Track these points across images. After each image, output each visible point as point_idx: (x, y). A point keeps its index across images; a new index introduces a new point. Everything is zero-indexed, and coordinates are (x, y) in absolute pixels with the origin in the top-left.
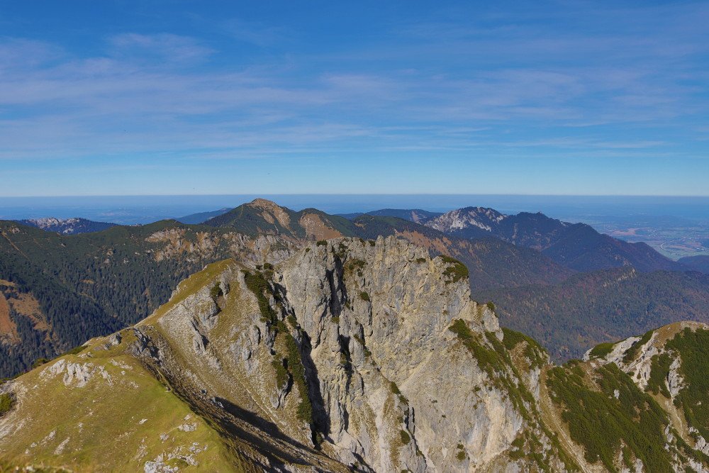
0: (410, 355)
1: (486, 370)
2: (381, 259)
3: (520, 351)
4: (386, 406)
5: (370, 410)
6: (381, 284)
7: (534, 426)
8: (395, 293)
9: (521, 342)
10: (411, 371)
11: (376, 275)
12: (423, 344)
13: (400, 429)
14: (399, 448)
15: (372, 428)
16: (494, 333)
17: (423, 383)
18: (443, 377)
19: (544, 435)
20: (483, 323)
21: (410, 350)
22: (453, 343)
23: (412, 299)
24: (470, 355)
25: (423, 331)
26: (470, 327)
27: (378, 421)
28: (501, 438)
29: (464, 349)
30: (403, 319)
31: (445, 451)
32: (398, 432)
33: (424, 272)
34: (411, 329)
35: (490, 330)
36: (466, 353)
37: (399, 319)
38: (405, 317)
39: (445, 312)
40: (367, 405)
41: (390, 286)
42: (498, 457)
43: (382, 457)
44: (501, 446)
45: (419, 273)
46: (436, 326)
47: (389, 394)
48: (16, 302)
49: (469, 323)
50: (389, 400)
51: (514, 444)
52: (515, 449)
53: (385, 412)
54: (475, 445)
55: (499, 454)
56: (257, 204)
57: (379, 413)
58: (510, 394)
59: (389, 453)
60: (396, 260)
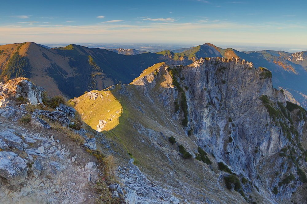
0: (241, 108)
1: (272, 118)
2: (233, 67)
3: (296, 113)
4: (225, 126)
5: (218, 127)
6: (232, 78)
7: (294, 145)
8: (237, 82)
9: (297, 109)
10: (241, 115)
11: (230, 73)
12: (247, 104)
13: (229, 136)
14: (227, 144)
15: (218, 134)
16: (282, 103)
17: (245, 120)
18: (254, 119)
19: (299, 149)
20: (277, 98)
21: (241, 106)
22: (260, 105)
23: (245, 85)
24: (266, 110)
25: (248, 98)
26: (270, 99)
27: (221, 133)
28: (276, 147)
29: (264, 107)
30: (240, 93)
31: (250, 149)
32: (228, 137)
33: (251, 74)
34: (243, 97)
35: (280, 101)
36: (265, 109)
37: (238, 92)
38: (241, 92)
39: (258, 91)
40: (217, 125)
41: (236, 79)
42: (274, 155)
43: (220, 146)
44: (276, 151)
45: (249, 74)
46: (254, 97)
47: (227, 122)
48: (105, 81)
49: (270, 97)
50: (227, 124)
51: (282, 150)
52: (282, 152)
53: (224, 129)
54: (264, 148)
55: (275, 153)
56: (207, 45)
57: (222, 129)
58: (283, 129)
59: (223, 145)
60: (239, 68)
